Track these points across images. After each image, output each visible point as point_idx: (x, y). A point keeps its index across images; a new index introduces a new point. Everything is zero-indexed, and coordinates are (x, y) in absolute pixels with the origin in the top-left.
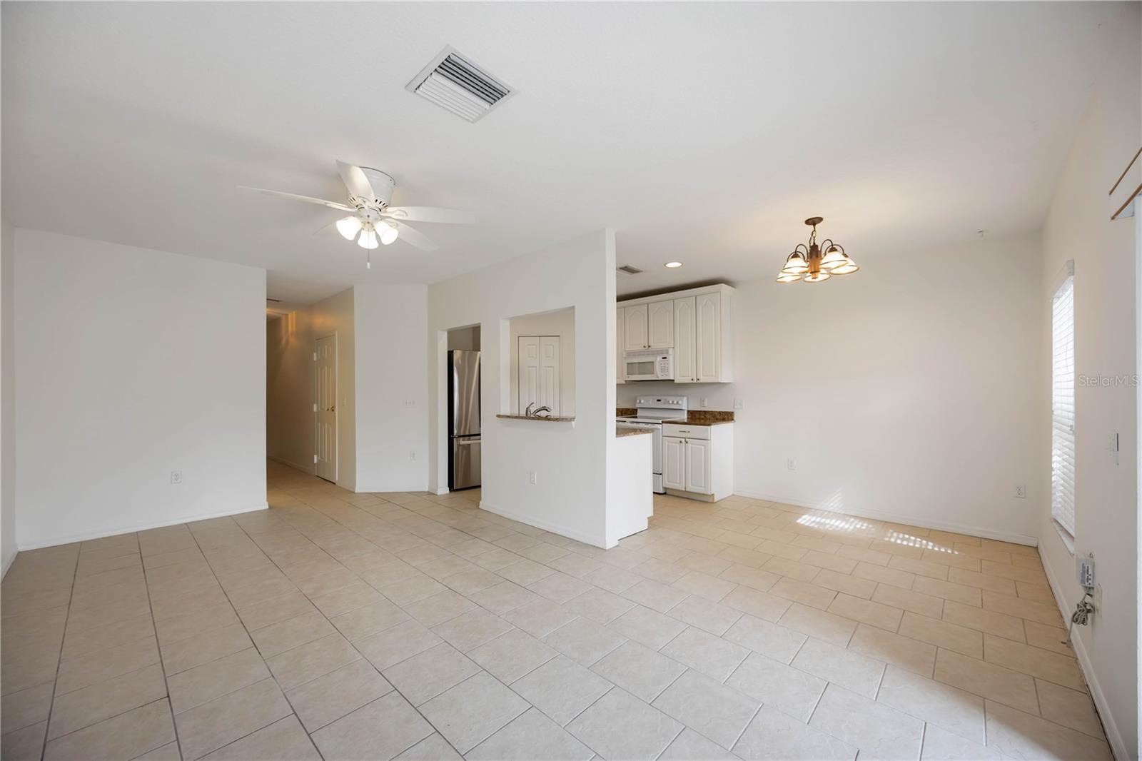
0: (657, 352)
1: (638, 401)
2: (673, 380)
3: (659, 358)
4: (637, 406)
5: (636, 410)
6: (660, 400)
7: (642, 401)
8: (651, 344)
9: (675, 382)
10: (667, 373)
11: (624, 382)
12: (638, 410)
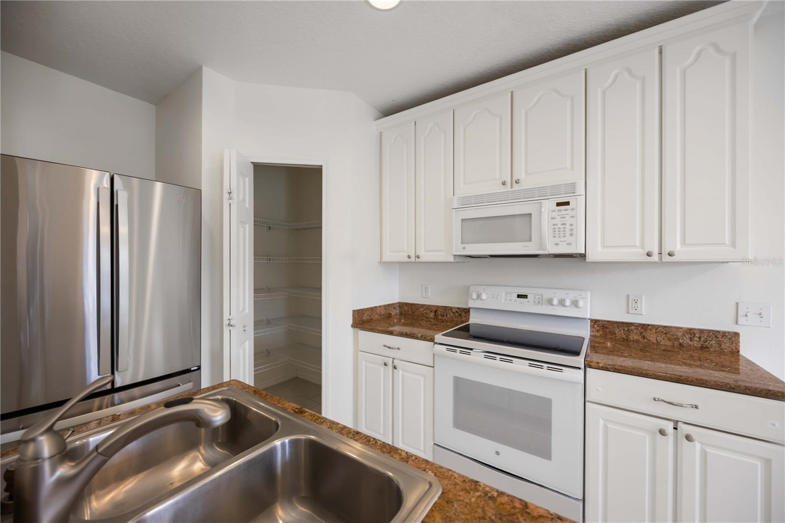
0: (538, 194)
1: (474, 296)
2: (583, 256)
3: (549, 205)
4: (471, 304)
5: (467, 311)
6: (525, 297)
7: (484, 297)
8: (520, 174)
9: (590, 258)
10: (569, 239)
11: (452, 259)
12: (471, 311)
